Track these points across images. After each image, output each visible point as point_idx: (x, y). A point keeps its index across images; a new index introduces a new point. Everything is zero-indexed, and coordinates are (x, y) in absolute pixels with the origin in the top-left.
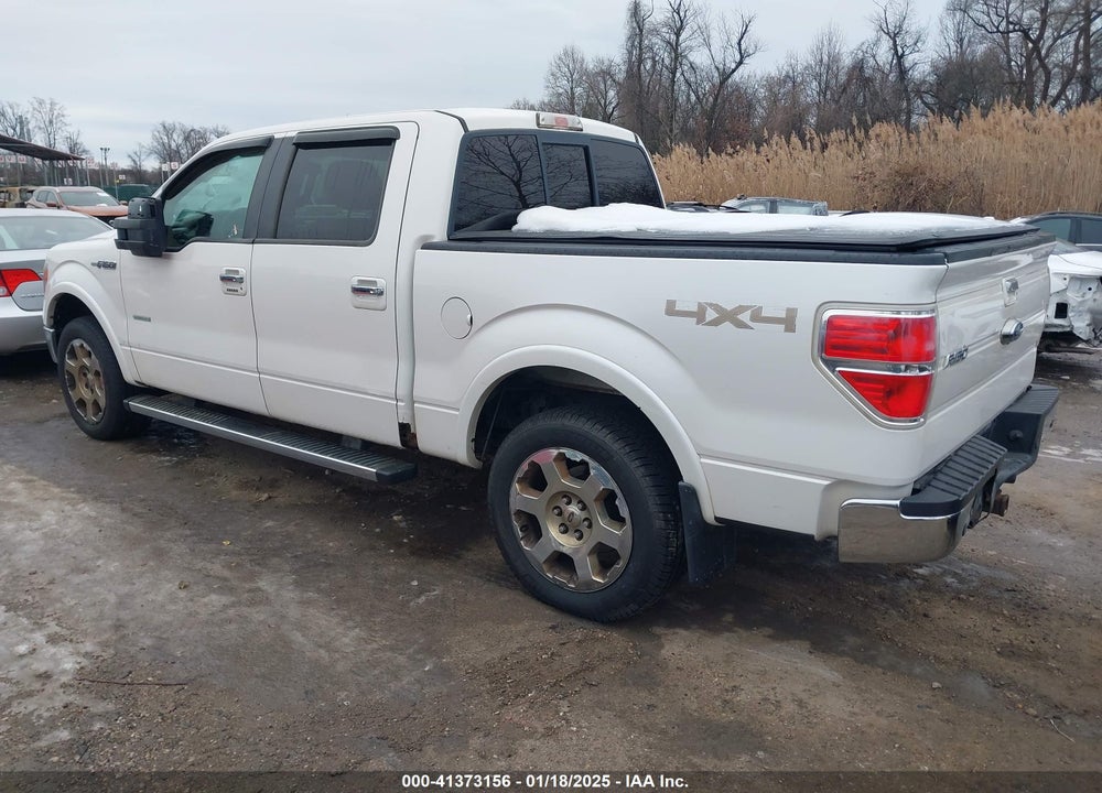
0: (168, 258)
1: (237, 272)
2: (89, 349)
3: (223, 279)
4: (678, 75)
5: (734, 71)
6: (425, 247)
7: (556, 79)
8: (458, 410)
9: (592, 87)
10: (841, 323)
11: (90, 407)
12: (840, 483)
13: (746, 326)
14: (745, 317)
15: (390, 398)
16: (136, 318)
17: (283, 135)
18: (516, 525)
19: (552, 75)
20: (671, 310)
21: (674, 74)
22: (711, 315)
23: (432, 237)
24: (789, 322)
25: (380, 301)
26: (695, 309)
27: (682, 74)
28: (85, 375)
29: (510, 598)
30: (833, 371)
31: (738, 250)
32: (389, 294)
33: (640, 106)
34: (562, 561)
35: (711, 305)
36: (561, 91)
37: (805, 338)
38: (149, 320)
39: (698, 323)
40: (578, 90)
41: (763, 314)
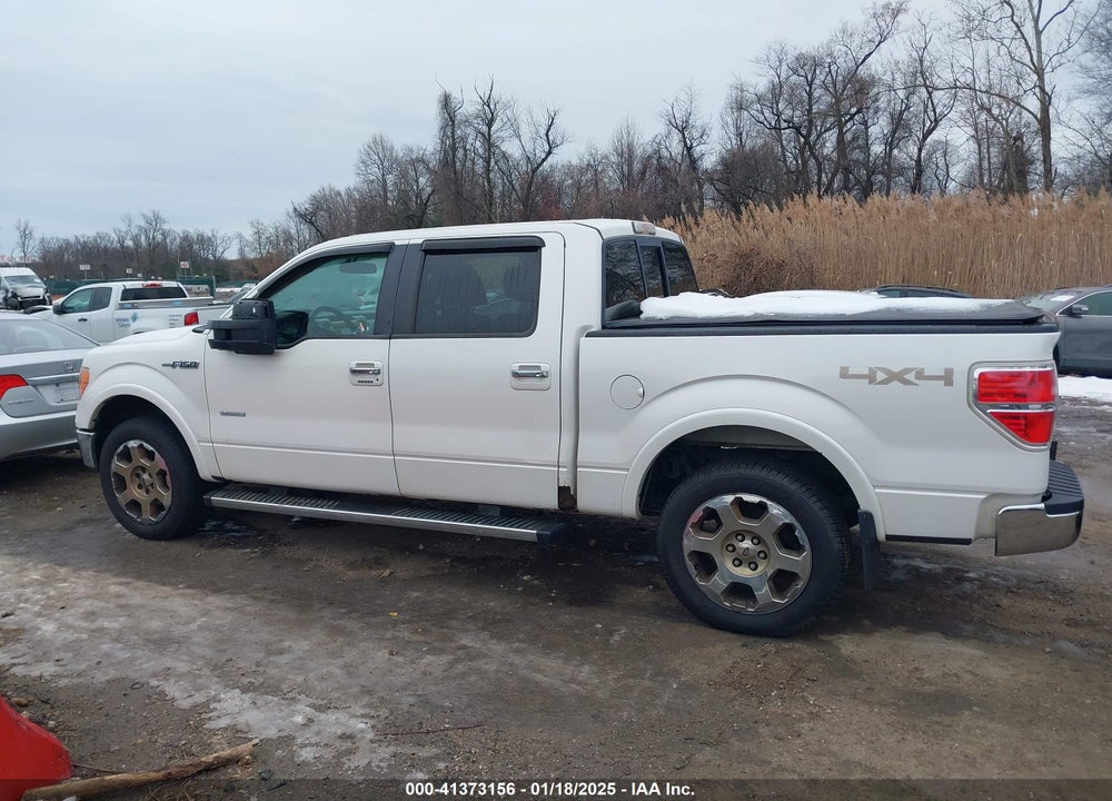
0: (278, 354)
1: (372, 365)
2: (151, 448)
3: (354, 372)
4: (492, 163)
5: (544, 160)
6: (588, 335)
7: (367, 166)
8: (628, 470)
9: (403, 175)
10: (989, 377)
11: (146, 509)
12: (994, 496)
13: (912, 384)
14: (911, 377)
15: (554, 466)
16: (223, 414)
17: (406, 242)
18: (690, 564)
19: (363, 162)
20: (844, 374)
21: (489, 163)
22: (881, 376)
23: (591, 327)
24: (947, 378)
25: (545, 382)
26: (867, 372)
27: (496, 163)
28: (138, 476)
29: (685, 630)
30: (986, 414)
31: (897, 327)
32: (554, 377)
33: (458, 194)
34: (740, 590)
35: (880, 369)
36: (372, 178)
37: (961, 390)
38: (244, 415)
39: (870, 383)
40: (390, 179)
41: (926, 374)
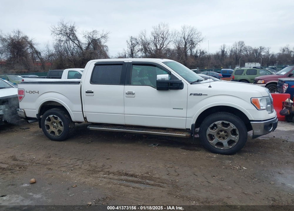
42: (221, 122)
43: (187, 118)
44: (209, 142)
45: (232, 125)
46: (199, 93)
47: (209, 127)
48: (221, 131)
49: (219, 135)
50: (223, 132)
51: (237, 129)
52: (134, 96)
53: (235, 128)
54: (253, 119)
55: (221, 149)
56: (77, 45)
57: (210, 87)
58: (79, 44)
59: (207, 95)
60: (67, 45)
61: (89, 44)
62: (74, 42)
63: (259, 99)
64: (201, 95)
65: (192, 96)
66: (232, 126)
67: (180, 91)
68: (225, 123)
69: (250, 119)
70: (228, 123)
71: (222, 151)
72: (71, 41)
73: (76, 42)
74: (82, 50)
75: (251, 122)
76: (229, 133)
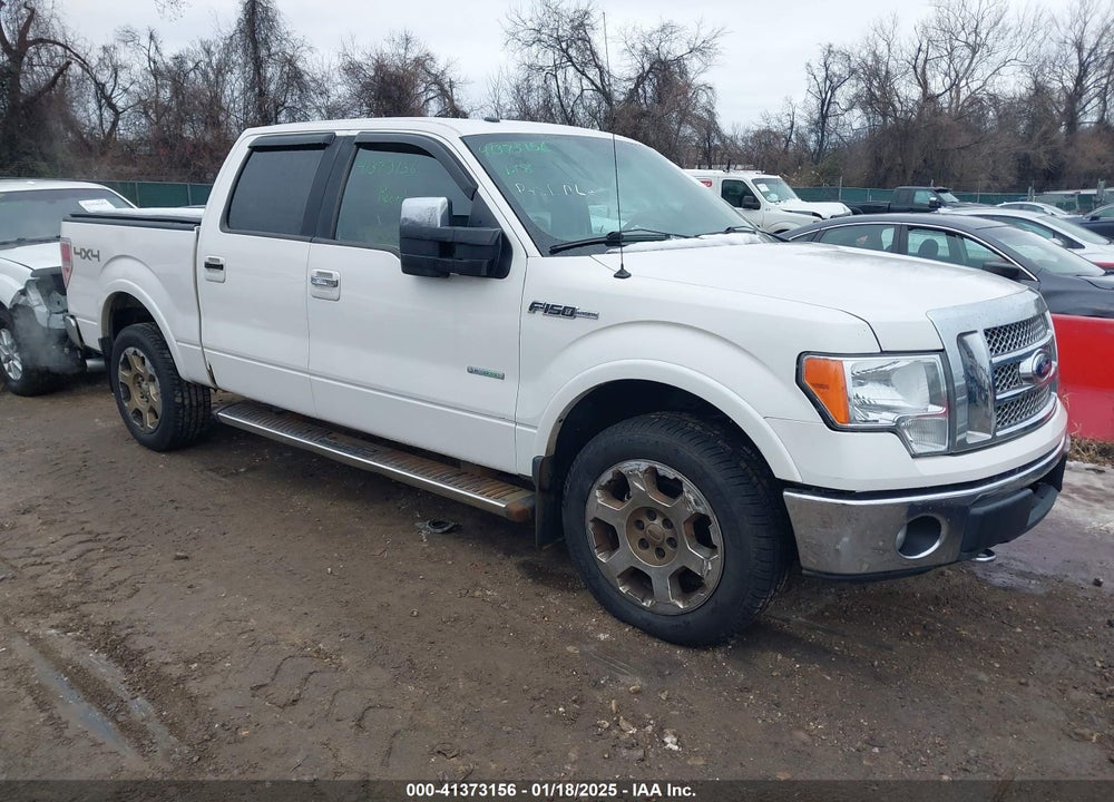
42: (644, 465)
43: (520, 424)
44: (594, 558)
45: (691, 492)
46: (563, 303)
47: (596, 486)
48: (652, 513)
49: (641, 534)
50: (656, 522)
51: (713, 518)
52: (333, 292)
53: (704, 509)
54: (798, 479)
55: (643, 608)
56: (593, 83)
57: (622, 274)
58: (602, 80)
59: (596, 316)
60: (554, 82)
61: (641, 79)
62: (583, 73)
63: (848, 364)
64: (571, 315)
65: (539, 313)
66: (692, 499)
67: (496, 286)
68: (661, 473)
69: (779, 474)
70: (672, 477)
71: (645, 615)
72: (571, 70)
73: (593, 73)
74: (610, 104)
75: (786, 493)
76: (681, 532)
